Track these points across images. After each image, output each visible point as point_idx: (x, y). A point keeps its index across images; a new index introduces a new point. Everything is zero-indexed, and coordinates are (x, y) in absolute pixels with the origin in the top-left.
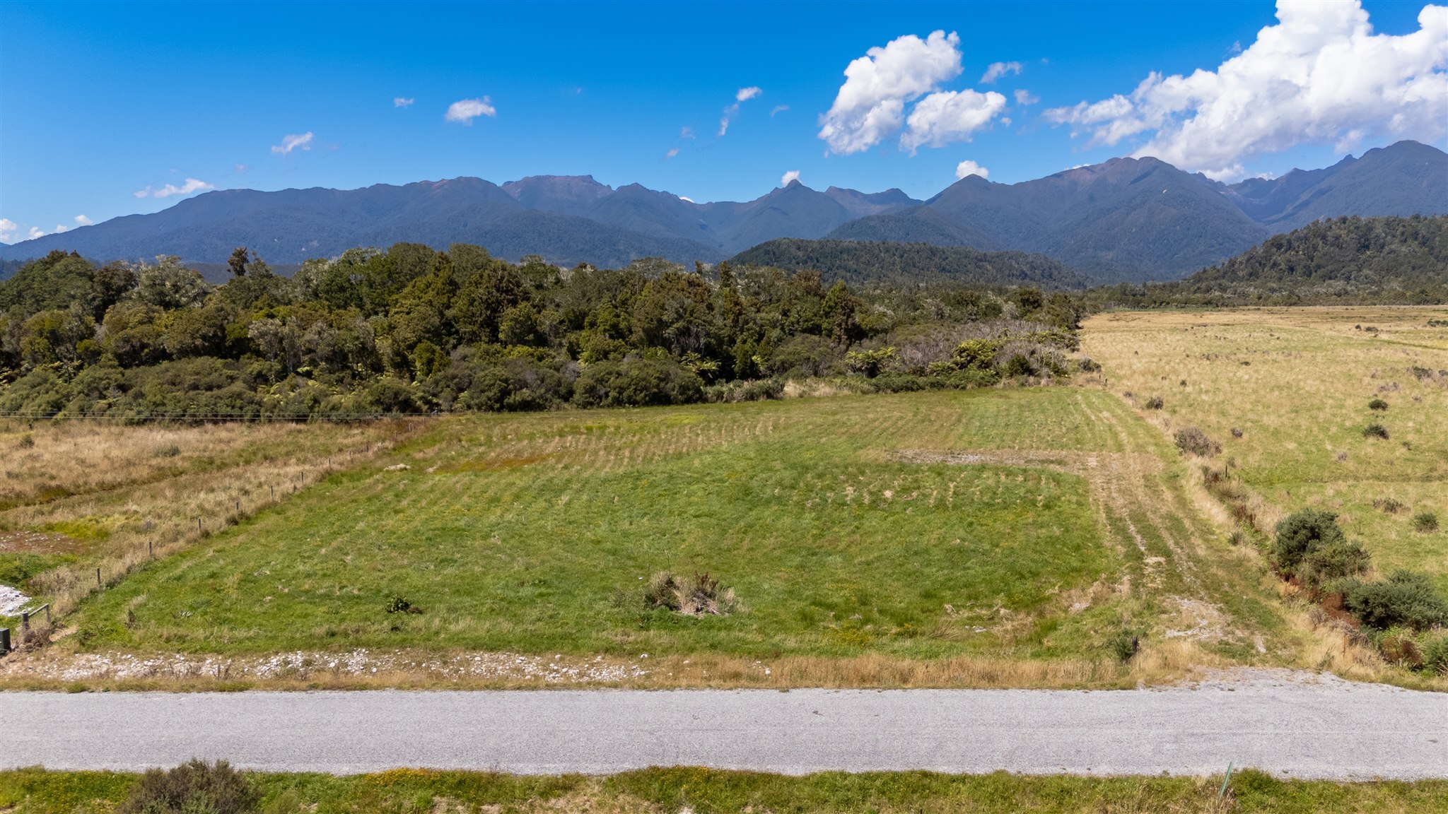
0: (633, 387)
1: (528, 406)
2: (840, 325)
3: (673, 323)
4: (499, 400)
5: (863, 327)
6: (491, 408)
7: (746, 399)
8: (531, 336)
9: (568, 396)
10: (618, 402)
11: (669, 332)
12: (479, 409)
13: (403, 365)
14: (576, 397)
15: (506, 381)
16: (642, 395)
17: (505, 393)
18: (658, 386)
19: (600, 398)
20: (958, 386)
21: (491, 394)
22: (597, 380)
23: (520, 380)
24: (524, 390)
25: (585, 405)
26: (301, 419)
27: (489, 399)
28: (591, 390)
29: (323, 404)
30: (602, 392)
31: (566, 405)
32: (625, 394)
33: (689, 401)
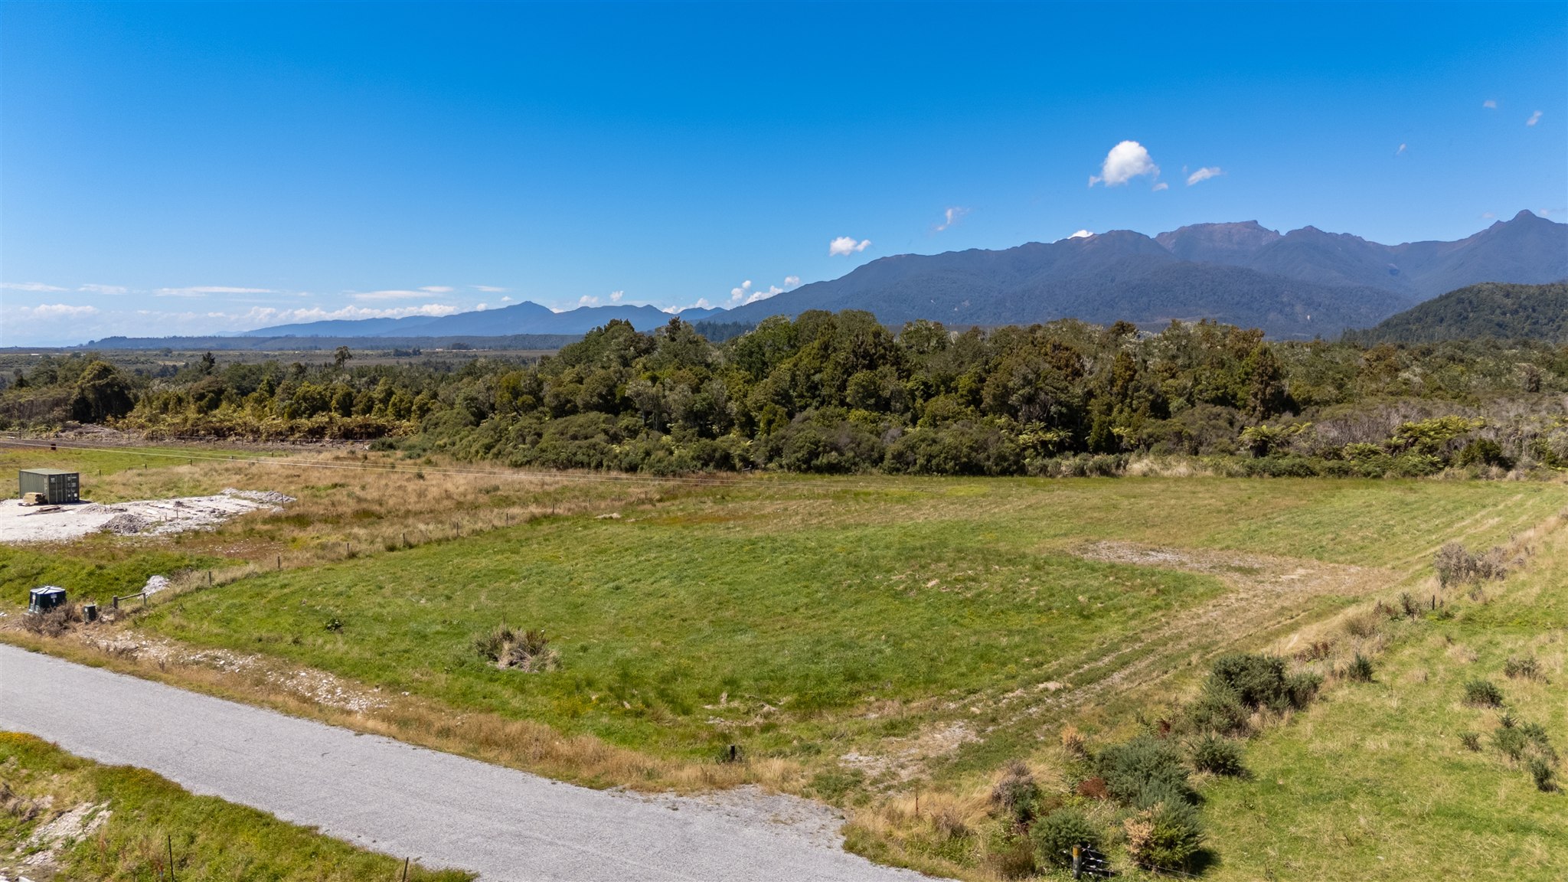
0: (943, 455)
1: (833, 469)
2: (1255, 395)
3: (1018, 390)
4: (807, 461)
5: (1295, 397)
6: (799, 469)
7: (1075, 475)
8: (872, 401)
9: (878, 461)
10: (926, 470)
11: (1013, 399)
12: (789, 469)
13: (749, 426)
14: (886, 462)
15: (817, 443)
16: (952, 464)
17: (814, 454)
18: (968, 456)
19: (908, 464)
20: (1369, 474)
21: (799, 455)
22: (908, 446)
23: (831, 444)
24: (833, 453)
25: (893, 471)
26: (632, 468)
27: (798, 460)
28: (899, 456)
29: (653, 457)
30: (911, 459)
31: (874, 470)
32: (934, 462)
33: (1004, 472)
